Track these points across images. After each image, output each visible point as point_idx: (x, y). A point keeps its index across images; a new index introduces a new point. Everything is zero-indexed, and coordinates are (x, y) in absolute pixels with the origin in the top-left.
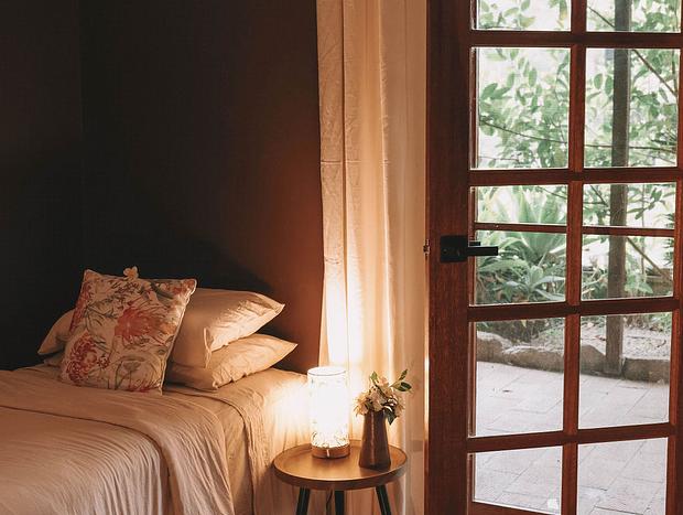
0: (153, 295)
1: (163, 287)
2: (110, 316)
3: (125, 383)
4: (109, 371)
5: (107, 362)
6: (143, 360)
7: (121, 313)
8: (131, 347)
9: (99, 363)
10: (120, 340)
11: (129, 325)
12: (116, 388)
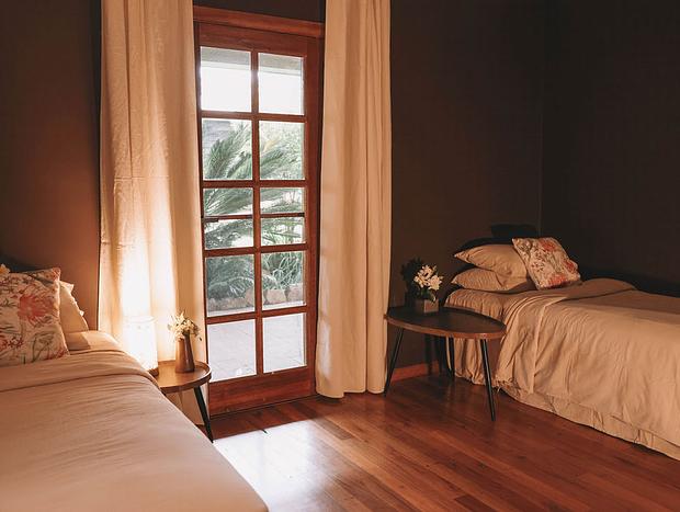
0: (37, 283)
1: (41, 275)
2: (7, 305)
3: (44, 354)
4: (24, 349)
5: (21, 341)
6: (53, 333)
7: (18, 301)
8: (40, 324)
9: (12, 344)
10: (27, 322)
11: (29, 309)
12: (34, 360)
